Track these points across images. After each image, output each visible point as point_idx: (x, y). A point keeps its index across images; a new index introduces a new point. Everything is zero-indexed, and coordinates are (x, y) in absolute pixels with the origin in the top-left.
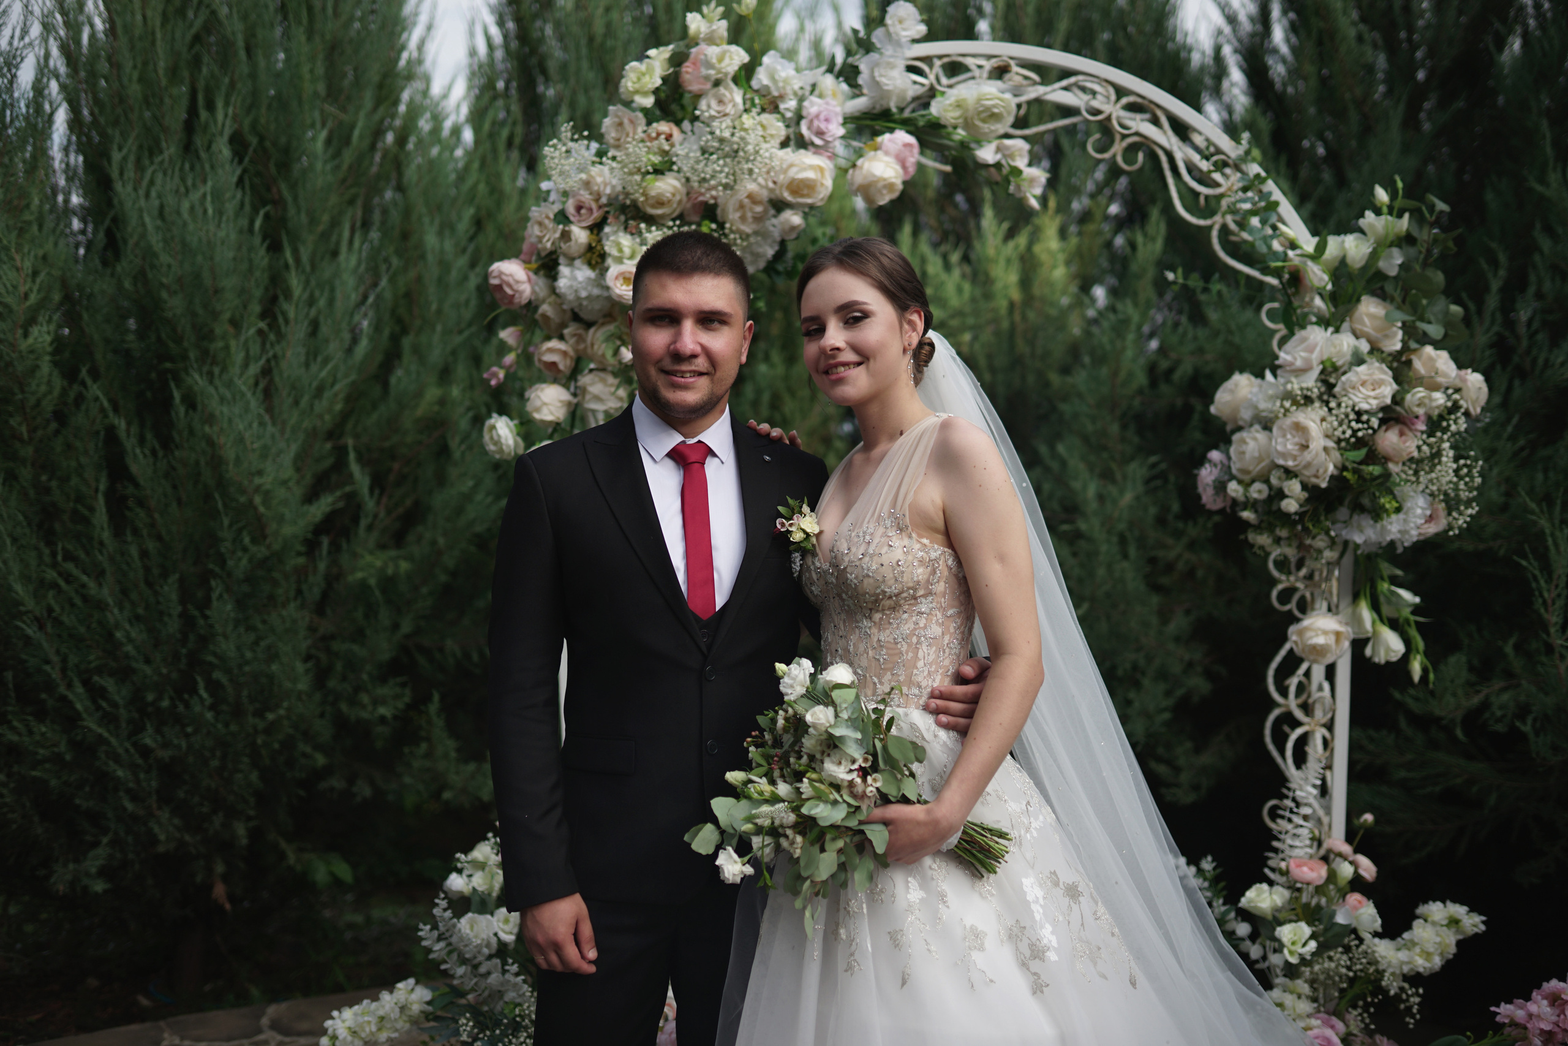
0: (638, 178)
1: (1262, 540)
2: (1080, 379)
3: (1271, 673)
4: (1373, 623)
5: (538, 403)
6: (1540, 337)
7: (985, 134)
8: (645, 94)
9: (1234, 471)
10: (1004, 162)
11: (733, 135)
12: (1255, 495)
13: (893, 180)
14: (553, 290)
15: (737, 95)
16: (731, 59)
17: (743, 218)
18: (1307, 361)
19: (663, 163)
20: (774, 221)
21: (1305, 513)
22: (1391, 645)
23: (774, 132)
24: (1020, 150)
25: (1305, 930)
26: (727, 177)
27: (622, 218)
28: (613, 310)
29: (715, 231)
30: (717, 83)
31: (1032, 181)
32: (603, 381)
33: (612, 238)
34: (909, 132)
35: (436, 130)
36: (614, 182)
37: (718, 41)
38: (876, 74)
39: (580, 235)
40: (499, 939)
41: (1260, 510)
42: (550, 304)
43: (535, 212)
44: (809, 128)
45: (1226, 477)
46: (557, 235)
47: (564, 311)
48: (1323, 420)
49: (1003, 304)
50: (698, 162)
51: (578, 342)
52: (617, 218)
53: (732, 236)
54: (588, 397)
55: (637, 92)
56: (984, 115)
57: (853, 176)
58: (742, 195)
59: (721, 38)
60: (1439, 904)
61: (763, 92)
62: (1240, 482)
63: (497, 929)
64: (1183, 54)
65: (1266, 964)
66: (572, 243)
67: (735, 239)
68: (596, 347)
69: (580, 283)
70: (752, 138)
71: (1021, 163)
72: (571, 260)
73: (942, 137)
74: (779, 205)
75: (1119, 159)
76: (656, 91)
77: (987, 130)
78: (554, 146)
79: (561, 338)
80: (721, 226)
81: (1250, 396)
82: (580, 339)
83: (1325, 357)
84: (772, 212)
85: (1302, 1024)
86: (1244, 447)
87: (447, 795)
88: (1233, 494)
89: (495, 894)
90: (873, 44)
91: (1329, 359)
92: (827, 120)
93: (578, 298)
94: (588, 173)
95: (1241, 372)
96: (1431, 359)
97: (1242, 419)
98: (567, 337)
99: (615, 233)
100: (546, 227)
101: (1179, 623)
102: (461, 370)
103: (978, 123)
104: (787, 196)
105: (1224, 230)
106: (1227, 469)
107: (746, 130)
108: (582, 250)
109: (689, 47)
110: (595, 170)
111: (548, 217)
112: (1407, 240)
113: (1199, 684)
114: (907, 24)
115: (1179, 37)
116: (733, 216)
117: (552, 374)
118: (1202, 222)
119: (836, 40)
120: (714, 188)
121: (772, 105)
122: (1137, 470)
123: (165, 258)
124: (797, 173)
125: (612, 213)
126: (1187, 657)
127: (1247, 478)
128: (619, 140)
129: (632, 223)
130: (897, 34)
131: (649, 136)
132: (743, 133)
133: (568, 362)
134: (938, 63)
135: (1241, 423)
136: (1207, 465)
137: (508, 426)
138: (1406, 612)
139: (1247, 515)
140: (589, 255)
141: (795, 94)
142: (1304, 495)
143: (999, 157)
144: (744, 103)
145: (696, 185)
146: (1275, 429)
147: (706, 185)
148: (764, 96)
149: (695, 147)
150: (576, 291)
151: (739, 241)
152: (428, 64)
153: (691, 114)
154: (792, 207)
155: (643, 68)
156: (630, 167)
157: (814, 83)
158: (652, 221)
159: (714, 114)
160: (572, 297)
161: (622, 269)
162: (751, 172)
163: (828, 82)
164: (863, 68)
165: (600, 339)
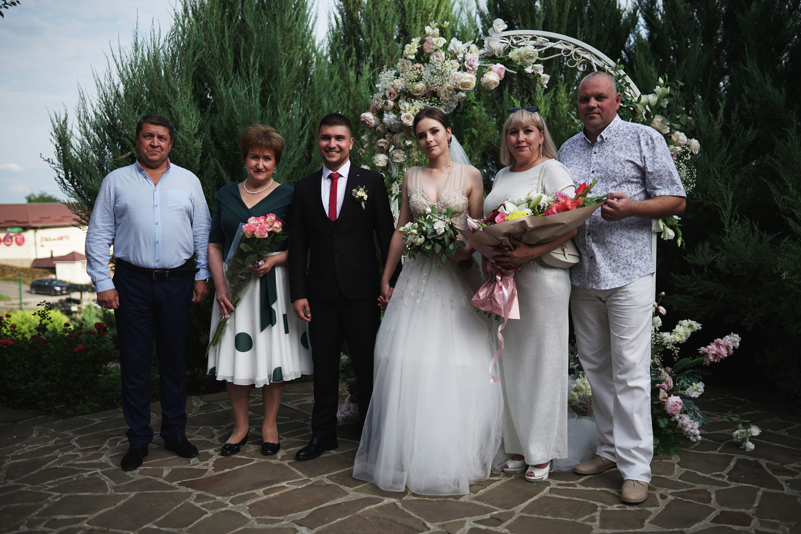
0: (411, 84)
4: (664, 226)
5: (377, 160)
6: (740, 125)
8: (412, 55)
10: (535, 72)
11: (442, 68)
13: (496, 81)
14: (381, 122)
15: (442, 54)
16: (441, 42)
17: (446, 96)
19: (418, 78)
20: (456, 96)
22: (670, 234)
23: (455, 66)
24: (540, 68)
26: (440, 82)
27: (405, 97)
28: (403, 128)
29: (436, 100)
30: (436, 50)
31: (544, 79)
32: (399, 152)
33: (402, 104)
34: (501, 63)
36: (402, 85)
37: (436, 36)
38: (490, 44)
39: (391, 103)
42: (381, 126)
43: (375, 96)
44: (467, 64)
46: (383, 103)
47: (385, 129)
50: (430, 78)
51: (390, 139)
53: (442, 102)
54: (394, 158)
55: (409, 54)
56: (527, 57)
57: (482, 80)
58: (445, 88)
60: (686, 321)
61: (452, 52)
66: (388, 106)
68: (396, 141)
69: (391, 119)
70: (448, 70)
71: (541, 72)
72: (388, 112)
73: (514, 64)
74: (457, 90)
75: (578, 68)
76: (415, 54)
77: (528, 62)
78: (381, 74)
79: (384, 138)
80: (438, 98)
82: (391, 138)
84: (455, 92)
90: (490, 34)
92: (473, 61)
93: (391, 124)
94: (393, 82)
96: (678, 136)
98: (386, 138)
99: (403, 102)
100: (379, 101)
103: (525, 59)
104: (461, 88)
107: (446, 67)
108: (392, 108)
109: (426, 37)
110: (396, 81)
111: (380, 97)
112: (669, 96)
114: (500, 26)
116: (443, 95)
117: (382, 150)
120: (436, 86)
121: (454, 57)
123: (238, 114)
124: (464, 80)
125: (402, 96)
128: (403, 70)
129: (409, 99)
130: (497, 30)
131: (413, 69)
133: (387, 146)
134: (512, 38)
138: (676, 223)
140: (394, 110)
141: (462, 52)
143: (533, 71)
144: (445, 57)
145: (430, 85)
147: (433, 85)
148: (451, 53)
149: (429, 72)
150: (390, 122)
151: (444, 103)
153: (427, 61)
154: (462, 91)
155: (411, 46)
156: (408, 80)
157: (468, 48)
158: (415, 98)
159: (435, 61)
160: (388, 124)
161: (406, 114)
162: (448, 80)
163: (474, 47)
164: (485, 42)
165: (398, 138)
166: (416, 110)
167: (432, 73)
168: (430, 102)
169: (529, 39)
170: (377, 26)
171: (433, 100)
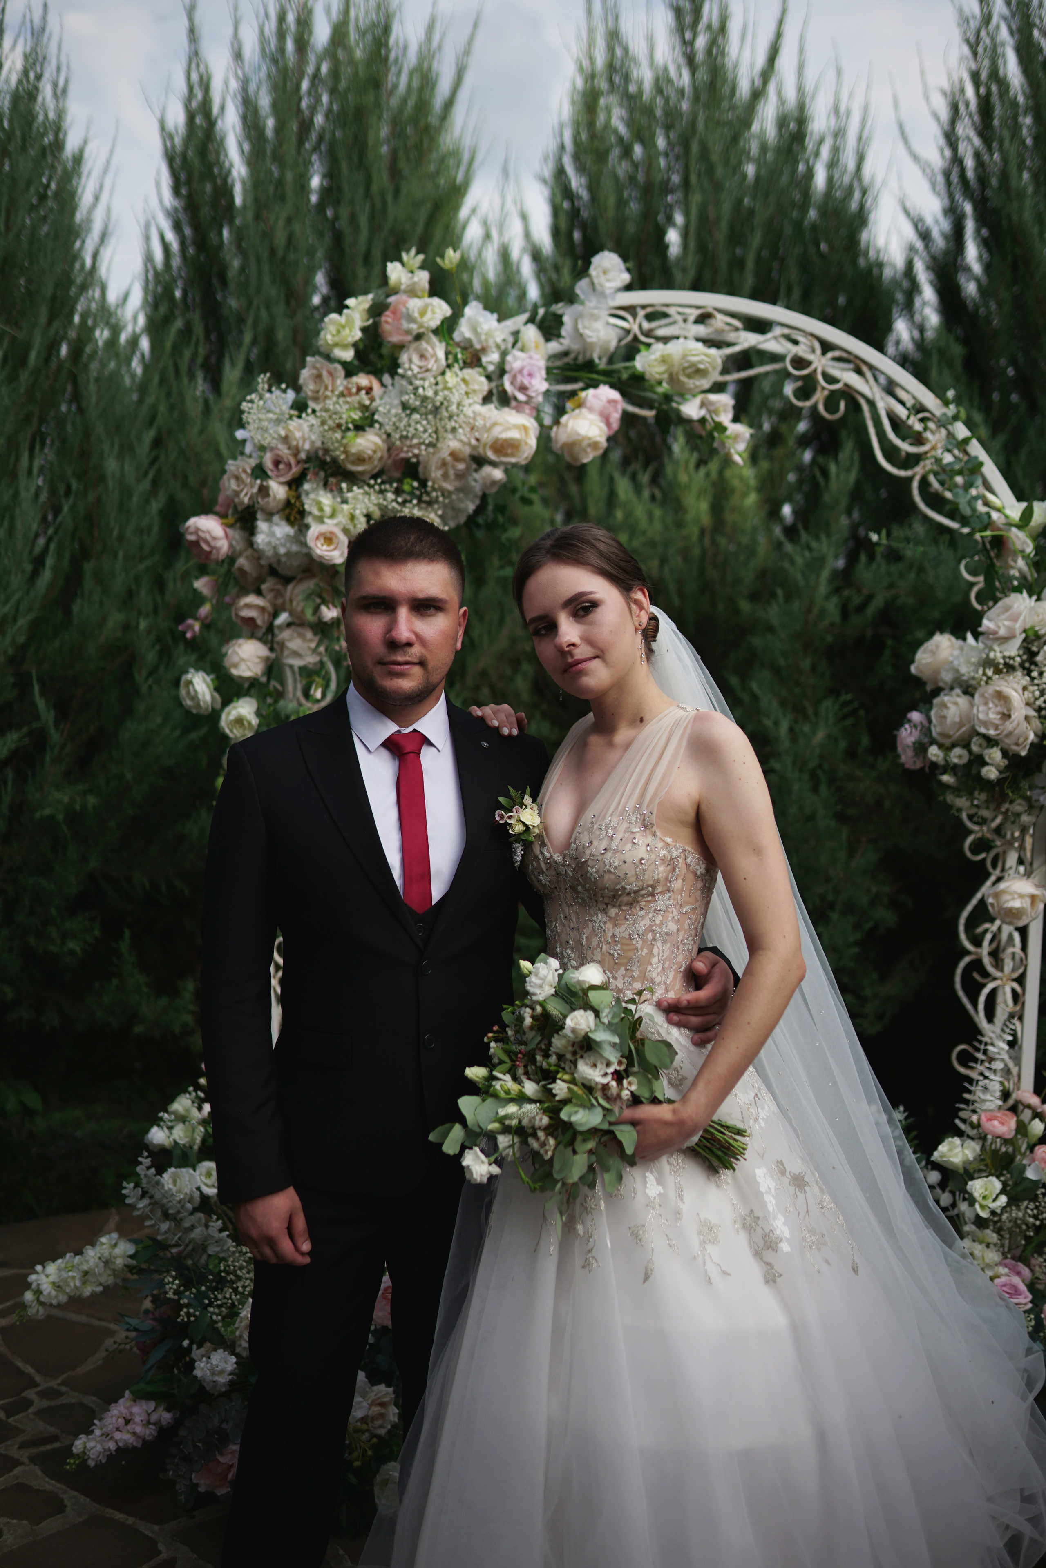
0: (338, 435)
1: (961, 802)
2: (773, 613)
3: (962, 921)
5: (235, 659)
7: (690, 389)
8: (344, 347)
9: (934, 734)
10: (708, 417)
11: (436, 393)
12: (956, 760)
13: (598, 439)
14: (250, 544)
15: (438, 350)
16: (433, 312)
17: (445, 476)
18: (1011, 629)
19: (364, 418)
20: (476, 476)
21: (1004, 780)
23: (476, 387)
24: (725, 405)
25: (996, 1185)
26: (430, 436)
27: (322, 474)
28: (312, 567)
29: (417, 489)
30: (419, 337)
31: (736, 437)
32: (302, 637)
33: (312, 496)
34: (613, 386)
35: (112, 342)
36: (313, 438)
37: (419, 293)
38: (580, 326)
39: (278, 491)
40: (201, 1192)
41: (960, 774)
42: (247, 558)
43: (231, 465)
44: (512, 383)
45: (926, 740)
46: (255, 490)
47: (262, 566)
48: (1025, 689)
49: (695, 531)
50: (400, 420)
51: (276, 597)
52: (316, 474)
53: (434, 494)
54: (286, 653)
55: (336, 345)
56: (689, 371)
57: (557, 433)
58: (445, 454)
59: (423, 290)
61: (466, 346)
62: (941, 746)
63: (199, 1184)
64: (875, 271)
65: (955, 1212)
66: (271, 499)
67: (437, 497)
68: (294, 603)
69: (279, 539)
70: (455, 398)
71: (725, 418)
72: (269, 516)
73: (645, 390)
74: (479, 461)
75: (821, 408)
76: (355, 345)
77: (692, 386)
78: (252, 401)
79: (259, 593)
80: (423, 483)
81: (951, 659)
82: (278, 594)
83: (1028, 626)
84: (474, 466)
85: (990, 1273)
86: (945, 712)
87: (138, 1029)
88: (934, 759)
89: (196, 1147)
90: (577, 295)
91: (1032, 628)
92: (530, 375)
93: (276, 554)
94: (286, 428)
95: (942, 632)
97: (942, 680)
98: (264, 592)
99: (314, 490)
100: (243, 482)
101: (868, 856)
102: (144, 597)
103: (683, 378)
104: (491, 455)
105: (924, 483)
106: (926, 730)
107: (449, 389)
108: (280, 506)
109: (388, 296)
110: (294, 424)
111: (245, 471)
113: (886, 916)
114: (611, 275)
115: (872, 254)
116: (436, 474)
117: (249, 628)
118: (902, 473)
119: (524, 250)
120: (418, 446)
121: (474, 360)
122: (829, 707)
124: (501, 432)
125: (311, 469)
126: (874, 889)
127: (947, 742)
128: (318, 392)
129: (332, 480)
130: (601, 285)
131: (349, 389)
132: (446, 392)
133: (266, 617)
134: (641, 313)
135: (941, 684)
136: (907, 726)
137: (205, 681)
139: (946, 778)
140: (287, 511)
141: (498, 346)
142: (1004, 763)
143: (703, 412)
144: (447, 359)
145: (398, 443)
146: (977, 696)
147: (408, 443)
148: (466, 349)
149: (396, 402)
150: (275, 548)
151: (441, 499)
152: (103, 271)
153: (393, 367)
154: (494, 464)
155: (342, 319)
156: (330, 423)
157: (516, 334)
158: (353, 479)
159: (416, 370)
160: (270, 553)
161: (323, 528)
162: (454, 430)
163: (531, 334)
164: (565, 319)
165: (297, 593)
166: (352, 517)
167: (405, 406)
168: (398, 492)
169: (692, 318)
170: (266, 267)
171: (406, 487)
